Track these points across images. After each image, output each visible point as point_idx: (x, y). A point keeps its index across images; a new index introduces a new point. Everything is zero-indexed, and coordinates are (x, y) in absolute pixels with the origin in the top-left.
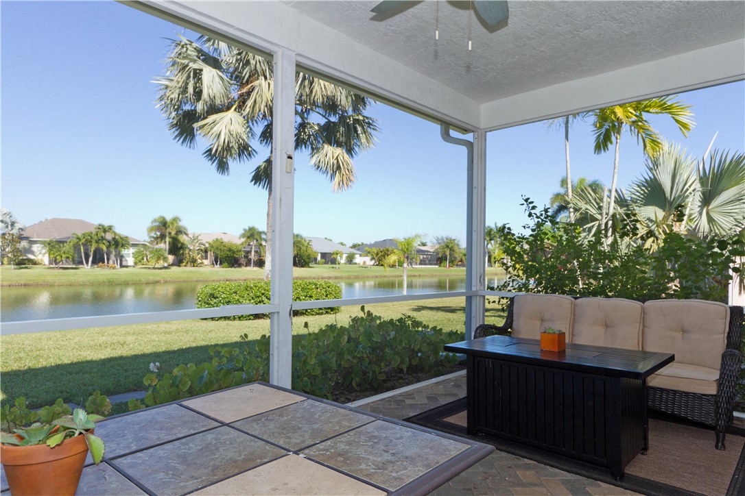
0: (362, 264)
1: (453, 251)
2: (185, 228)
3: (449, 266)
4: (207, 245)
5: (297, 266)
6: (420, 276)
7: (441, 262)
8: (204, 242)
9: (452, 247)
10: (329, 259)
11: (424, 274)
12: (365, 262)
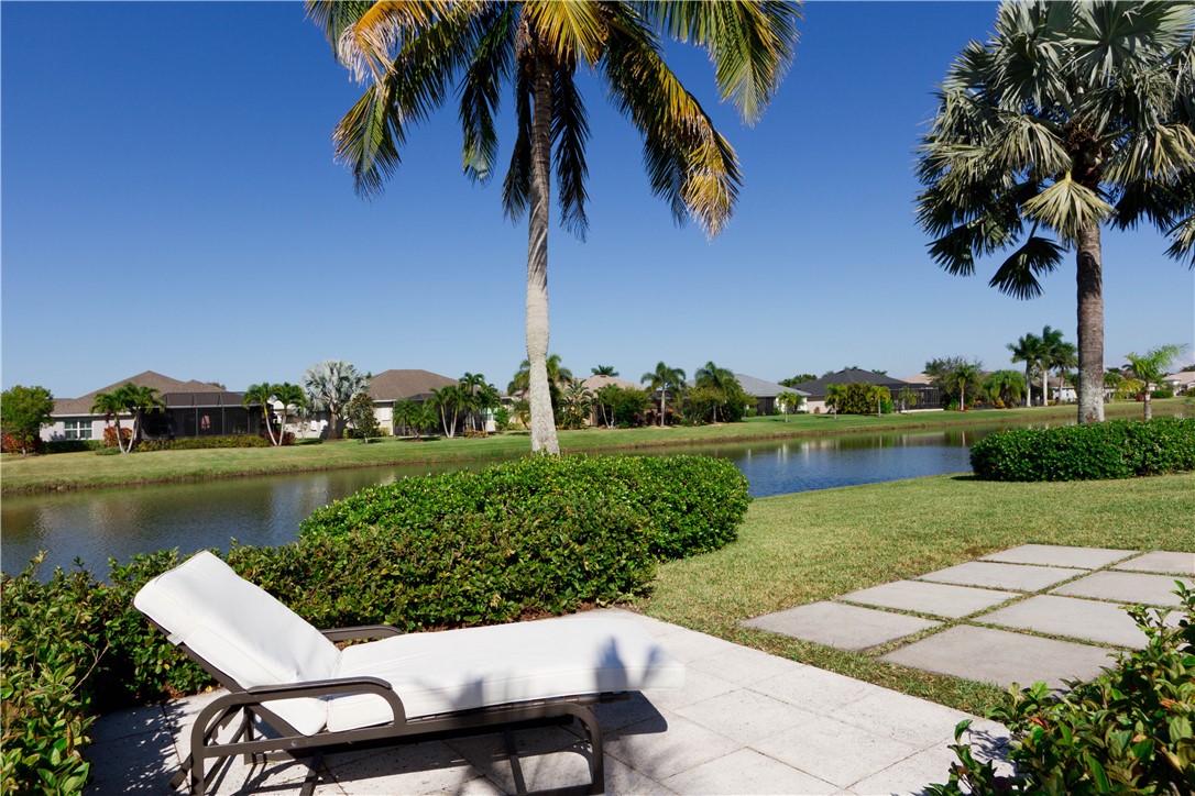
0: (812, 412)
1: (971, 382)
2: (568, 372)
3: (965, 408)
4: (596, 396)
5: (722, 421)
6: (923, 427)
7: (948, 402)
8: (591, 391)
9: (970, 375)
10: (766, 406)
11: (930, 423)
12: (817, 409)
